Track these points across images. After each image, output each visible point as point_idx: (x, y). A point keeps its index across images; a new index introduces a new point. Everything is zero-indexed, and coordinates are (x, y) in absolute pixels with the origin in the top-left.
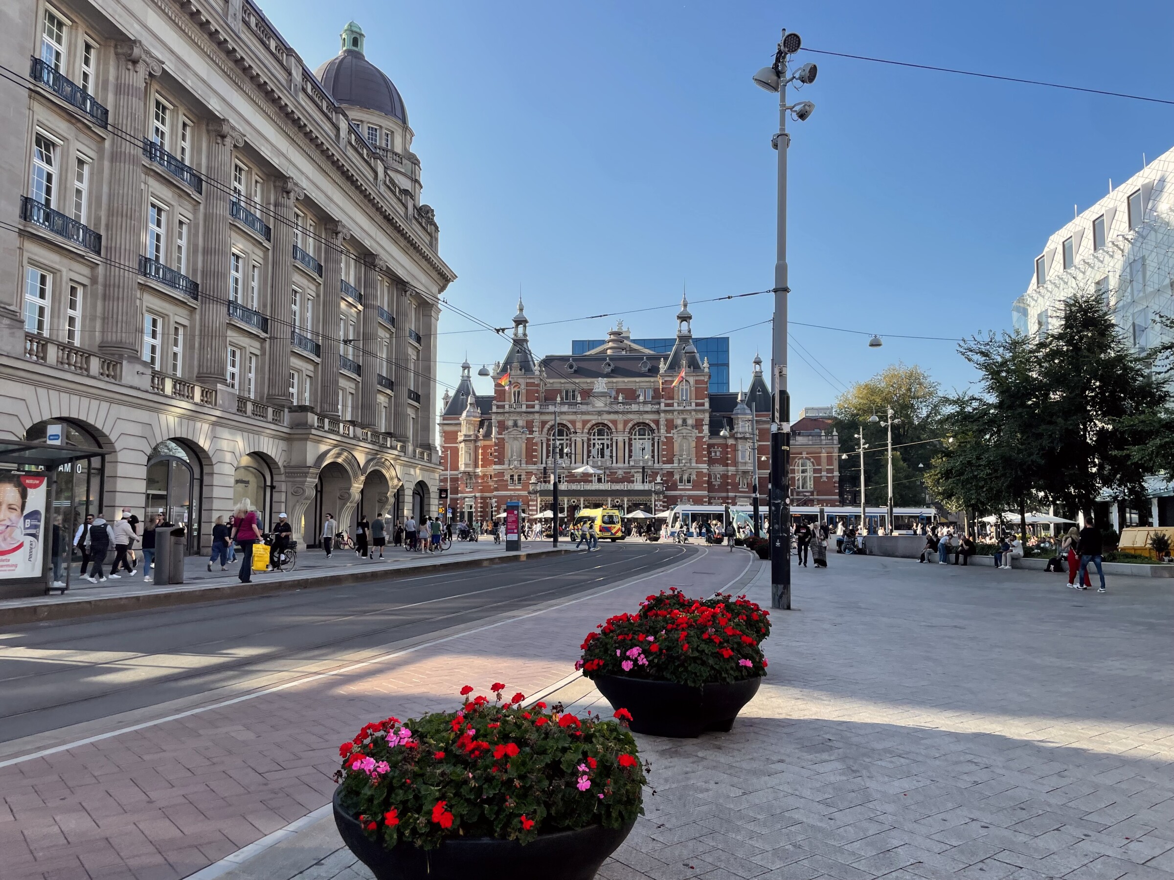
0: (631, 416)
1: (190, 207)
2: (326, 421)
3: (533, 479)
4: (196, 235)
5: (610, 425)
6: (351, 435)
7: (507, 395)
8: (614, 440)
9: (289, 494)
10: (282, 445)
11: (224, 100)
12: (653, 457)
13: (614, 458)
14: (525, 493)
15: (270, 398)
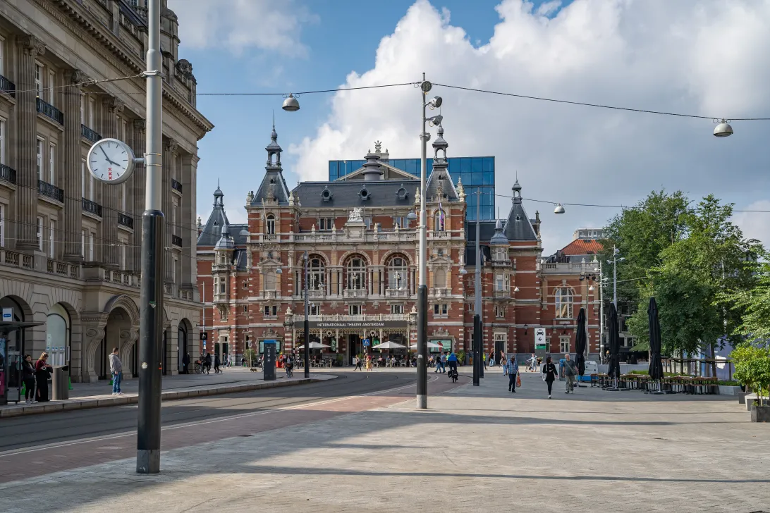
0: (385, 247)
1: (5, 108)
2: (112, 273)
3: (289, 311)
4: (12, 130)
5: (366, 255)
6: (130, 283)
7: (261, 225)
8: (370, 270)
9: (85, 336)
10: (79, 294)
11: (29, 19)
12: (409, 287)
13: (370, 289)
14: (281, 325)
15: (66, 256)
